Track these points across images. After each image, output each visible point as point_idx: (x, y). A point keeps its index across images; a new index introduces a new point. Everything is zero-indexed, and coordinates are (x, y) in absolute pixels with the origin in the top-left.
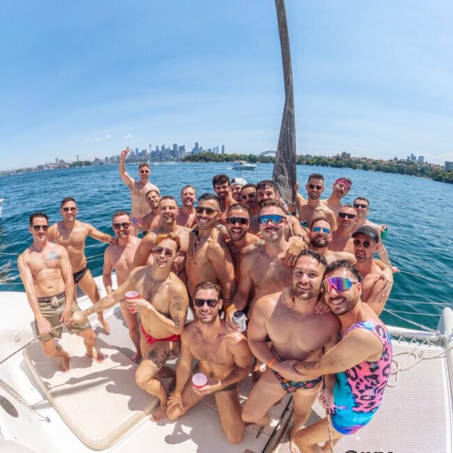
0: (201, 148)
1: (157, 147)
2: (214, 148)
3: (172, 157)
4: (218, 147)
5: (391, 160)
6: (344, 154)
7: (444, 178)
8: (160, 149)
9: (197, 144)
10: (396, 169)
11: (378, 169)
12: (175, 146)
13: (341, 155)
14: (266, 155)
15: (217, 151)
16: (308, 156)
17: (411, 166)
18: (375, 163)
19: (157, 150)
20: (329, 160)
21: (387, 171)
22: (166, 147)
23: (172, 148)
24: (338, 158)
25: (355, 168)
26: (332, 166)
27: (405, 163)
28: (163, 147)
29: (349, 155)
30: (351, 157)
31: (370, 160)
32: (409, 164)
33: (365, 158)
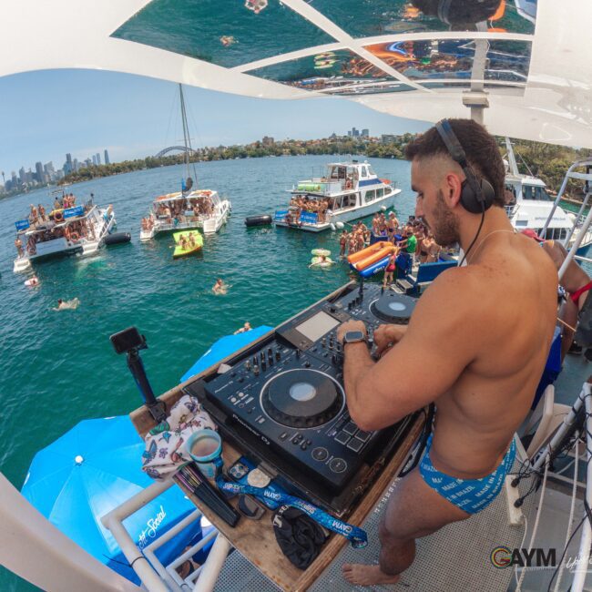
0: (75, 160)
1: (13, 173)
2: (94, 157)
3: (36, 183)
4: (98, 155)
5: (324, 139)
6: (266, 139)
7: (381, 153)
8: (18, 176)
9: (68, 157)
10: (330, 149)
11: (310, 152)
12: (38, 165)
13: (261, 141)
14: (167, 155)
15: (99, 161)
16: (221, 147)
17: (348, 143)
18: (304, 145)
19: (14, 178)
20: (249, 149)
21: (320, 152)
22: (27, 171)
23: (34, 171)
24: (258, 145)
25: (280, 154)
26: (253, 156)
27: (341, 140)
28: (21, 172)
29: (272, 139)
30: (275, 141)
31: (299, 142)
32: (346, 141)
33: (292, 141)
